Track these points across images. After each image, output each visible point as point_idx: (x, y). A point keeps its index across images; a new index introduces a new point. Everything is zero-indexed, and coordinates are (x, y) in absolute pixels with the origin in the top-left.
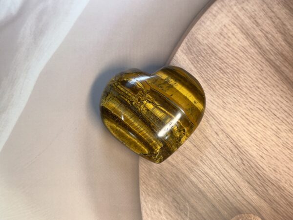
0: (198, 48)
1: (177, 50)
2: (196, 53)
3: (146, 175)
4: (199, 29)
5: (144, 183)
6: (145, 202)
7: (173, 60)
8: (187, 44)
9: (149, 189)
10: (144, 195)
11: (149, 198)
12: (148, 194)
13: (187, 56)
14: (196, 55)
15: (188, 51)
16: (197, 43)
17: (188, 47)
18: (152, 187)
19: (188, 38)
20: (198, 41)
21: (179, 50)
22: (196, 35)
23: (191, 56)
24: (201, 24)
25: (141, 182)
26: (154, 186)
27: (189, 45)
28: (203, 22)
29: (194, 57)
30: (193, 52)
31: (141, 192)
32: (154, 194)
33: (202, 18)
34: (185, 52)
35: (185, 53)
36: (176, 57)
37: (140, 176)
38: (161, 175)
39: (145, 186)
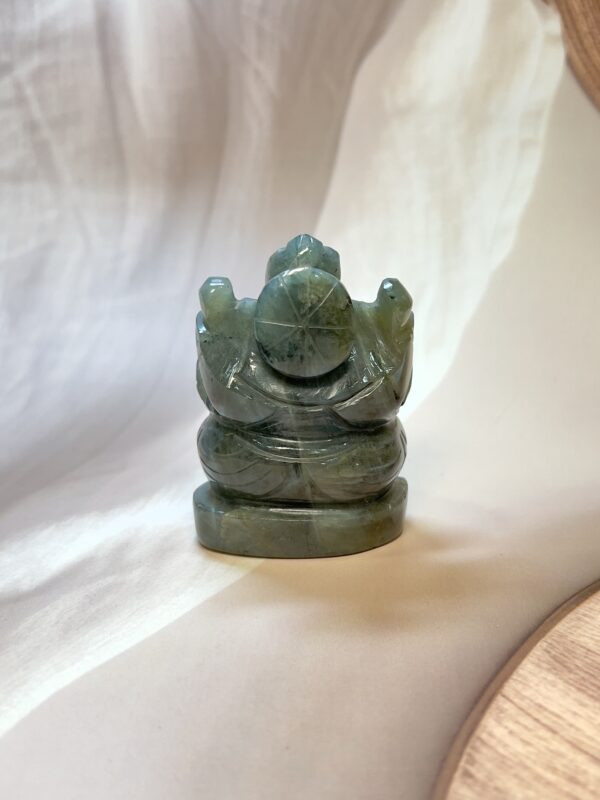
0: (589, 661)
1: (518, 663)
2: (586, 670)
4: (579, 628)
7: (511, 681)
8: (549, 652)
13: (556, 674)
14: (586, 672)
15: (557, 665)
16: (580, 651)
17: (554, 657)
19: (549, 641)
20: (582, 647)
21: (525, 662)
22: (572, 638)
23: (572, 676)
24: (579, 619)
27: (553, 653)
28: (585, 615)
29: (583, 679)
30: (572, 667)
33: (582, 609)
34: (545, 665)
35: (549, 670)
36: (520, 676)
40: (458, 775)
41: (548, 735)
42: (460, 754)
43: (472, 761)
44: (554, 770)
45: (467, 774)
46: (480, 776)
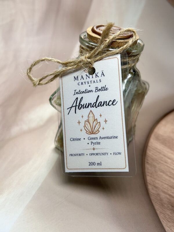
1: (150, 139)
3: (160, 207)
5: (161, 212)
6: (168, 227)
8: (155, 136)
9: (167, 217)
10: (165, 222)
11: (170, 224)
12: (168, 221)
13: (157, 141)
18: (169, 215)
20: (160, 135)
22: (158, 132)
23: (160, 141)
25: (158, 212)
26: (170, 215)
31: (161, 220)
32: (173, 220)
34: (155, 139)
37: (155, 208)
38: (172, 206)
39: (163, 214)
40: (146, 163)
41: (159, 154)
42: (145, 159)
43: (148, 160)
44: (162, 161)
45: (147, 163)
46: (150, 162)
